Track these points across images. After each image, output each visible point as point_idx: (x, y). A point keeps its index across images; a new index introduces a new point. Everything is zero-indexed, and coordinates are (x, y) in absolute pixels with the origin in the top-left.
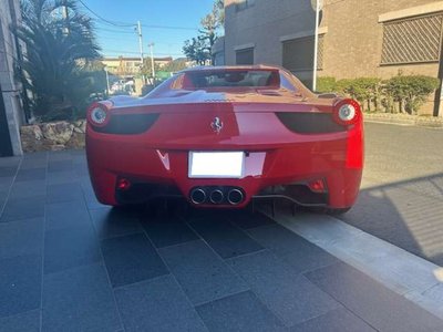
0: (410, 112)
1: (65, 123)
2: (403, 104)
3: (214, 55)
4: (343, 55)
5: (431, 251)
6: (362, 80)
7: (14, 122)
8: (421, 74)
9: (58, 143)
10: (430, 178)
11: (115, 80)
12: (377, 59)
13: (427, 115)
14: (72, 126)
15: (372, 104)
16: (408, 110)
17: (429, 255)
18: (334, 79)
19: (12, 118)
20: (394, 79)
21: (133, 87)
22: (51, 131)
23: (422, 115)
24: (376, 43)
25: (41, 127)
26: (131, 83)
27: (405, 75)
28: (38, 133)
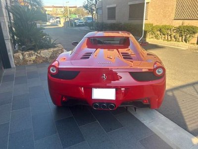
0: (186, 42)
1: (33, 52)
2: (183, 38)
3: (97, 9)
4: (157, 13)
5: (191, 128)
6: (165, 26)
7: (10, 53)
8: (192, 25)
9: (30, 61)
10: (193, 84)
11: (51, 18)
12: (173, 16)
13: (194, 44)
14: (36, 53)
15: (169, 37)
16: (186, 41)
17: (190, 130)
18: (152, 24)
19: (10, 51)
20: (180, 27)
21: (59, 21)
22: (27, 56)
23: (191, 44)
24: (173, 9)
25: (23, 54)
26: (58, 19)
27: (185, 25)
28: (21, 57)
